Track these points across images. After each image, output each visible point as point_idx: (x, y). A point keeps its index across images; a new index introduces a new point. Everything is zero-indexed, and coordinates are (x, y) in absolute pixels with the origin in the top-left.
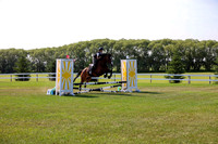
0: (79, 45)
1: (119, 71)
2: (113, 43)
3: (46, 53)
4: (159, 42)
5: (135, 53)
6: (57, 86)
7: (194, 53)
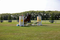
0: (25, 12)
1: (36, 20)
2: (35, 12)
3: (16, 14)
4: (47, 11)
5: (41, 15)
6: (19, 24)
7: (57, 14)
